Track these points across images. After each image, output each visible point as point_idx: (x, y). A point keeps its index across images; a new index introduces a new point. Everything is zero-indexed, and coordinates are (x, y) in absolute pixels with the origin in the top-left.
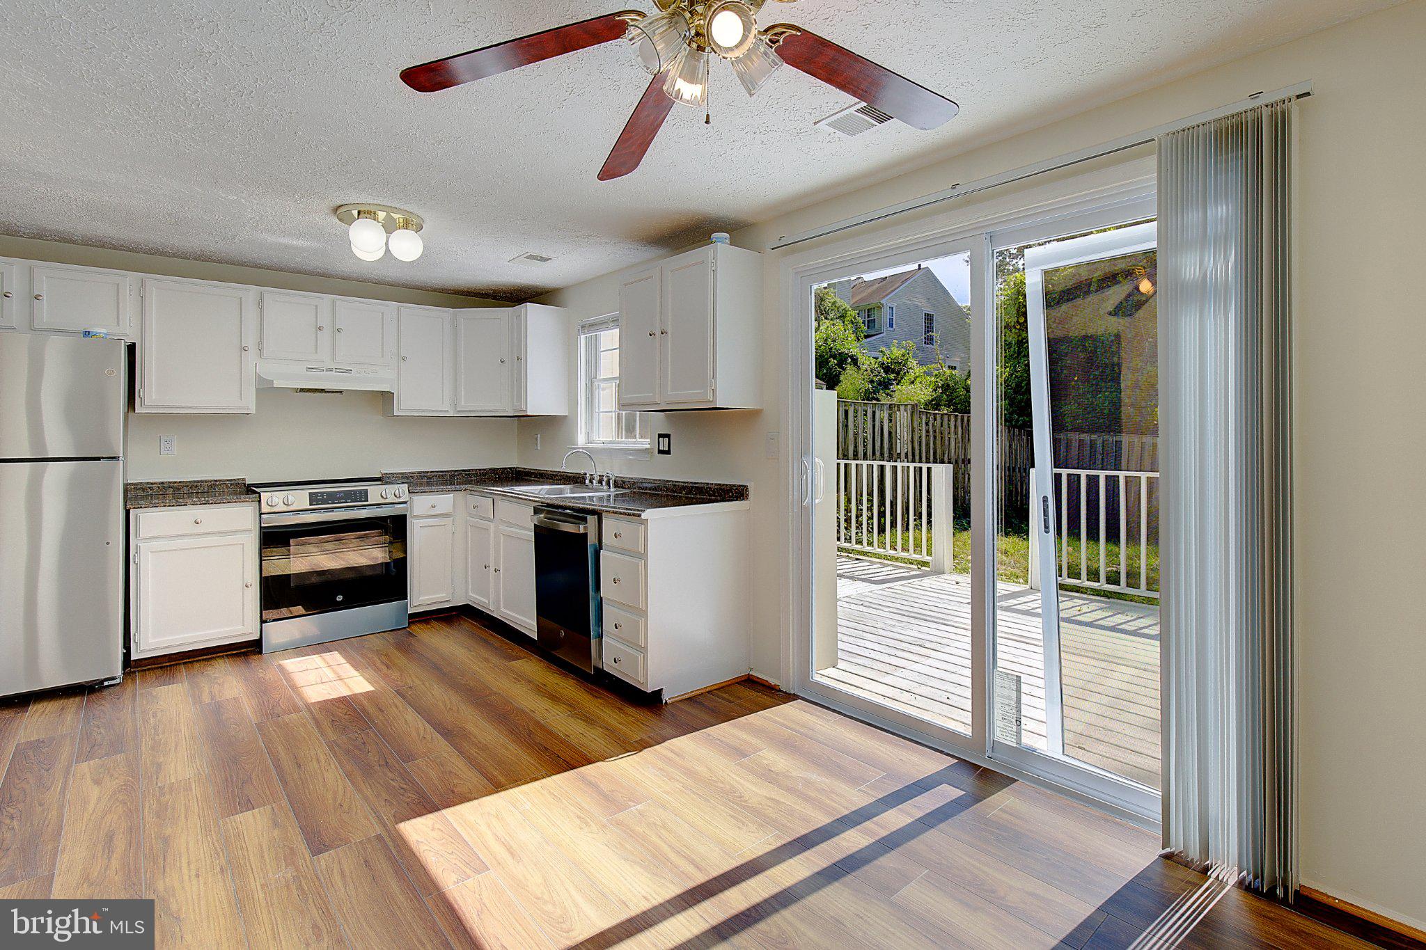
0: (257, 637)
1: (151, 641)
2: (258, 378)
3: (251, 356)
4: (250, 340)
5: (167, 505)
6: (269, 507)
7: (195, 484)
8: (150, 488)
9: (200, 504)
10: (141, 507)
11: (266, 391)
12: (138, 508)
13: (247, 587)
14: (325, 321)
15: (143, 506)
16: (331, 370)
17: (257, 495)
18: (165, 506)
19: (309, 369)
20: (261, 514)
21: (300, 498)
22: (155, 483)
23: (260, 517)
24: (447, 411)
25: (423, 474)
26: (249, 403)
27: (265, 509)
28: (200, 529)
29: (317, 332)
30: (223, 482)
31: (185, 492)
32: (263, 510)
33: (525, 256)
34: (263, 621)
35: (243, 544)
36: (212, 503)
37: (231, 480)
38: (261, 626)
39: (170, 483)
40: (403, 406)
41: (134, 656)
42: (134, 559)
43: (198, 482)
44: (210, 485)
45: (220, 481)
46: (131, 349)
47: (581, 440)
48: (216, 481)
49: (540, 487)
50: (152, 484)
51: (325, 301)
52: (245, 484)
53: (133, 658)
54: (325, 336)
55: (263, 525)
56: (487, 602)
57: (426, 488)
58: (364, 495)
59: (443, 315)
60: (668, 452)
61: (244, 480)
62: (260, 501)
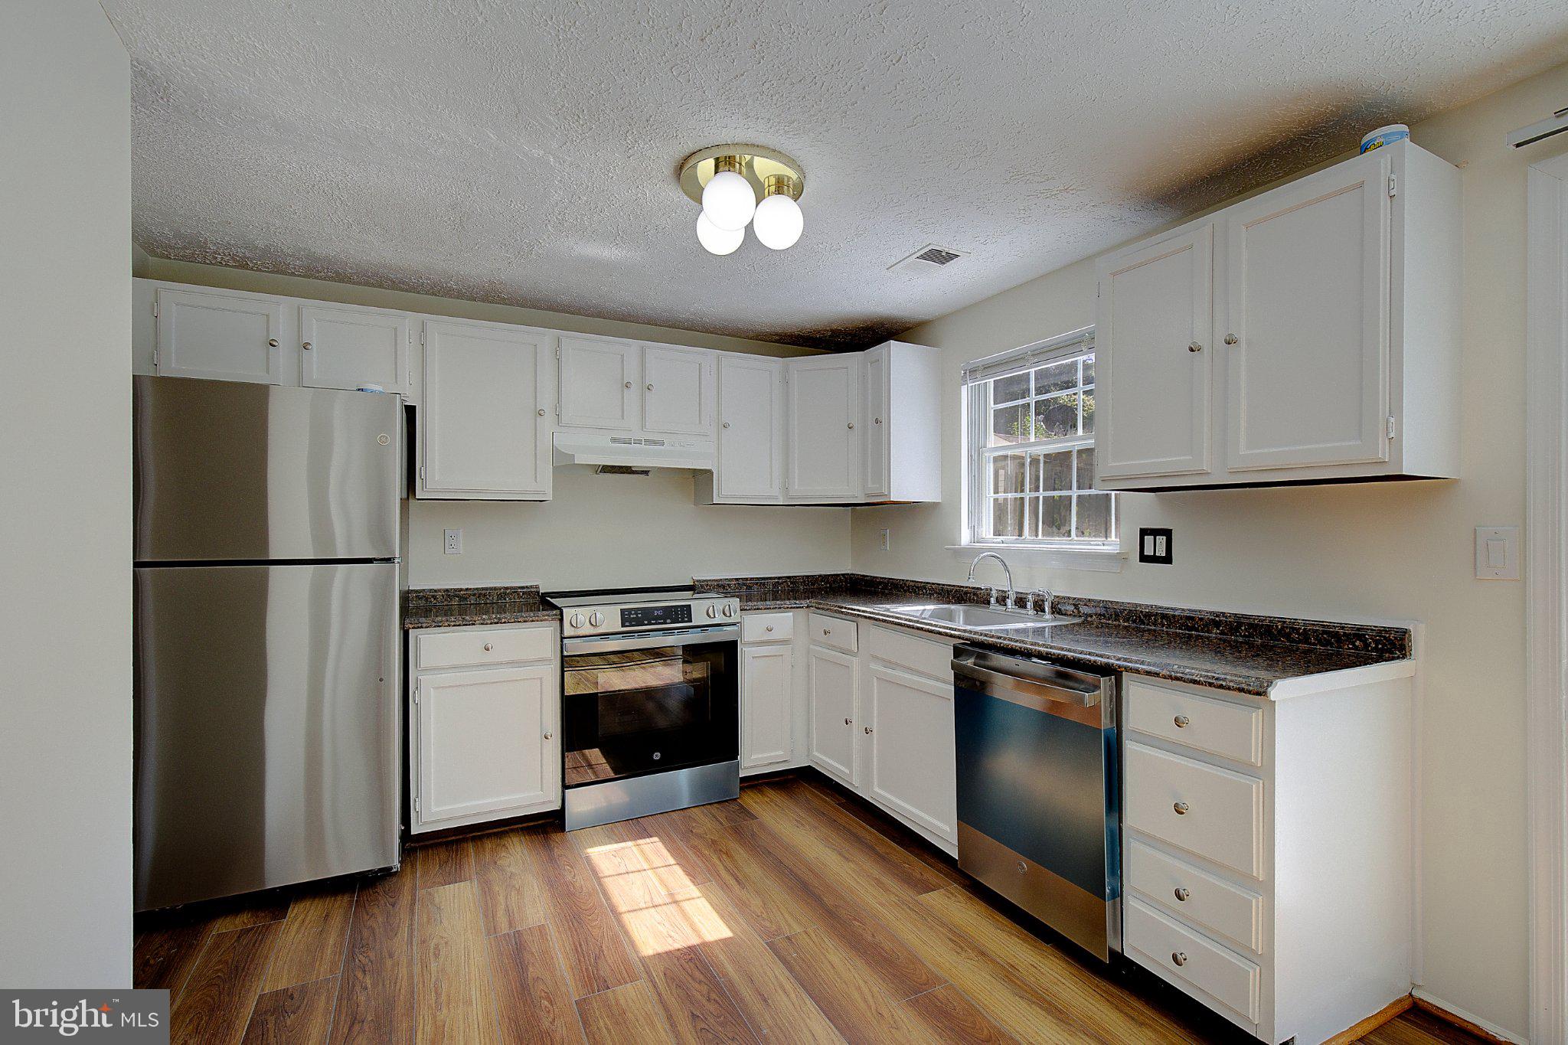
0: (557, 806)
1: (434, 809)
2: (555, 451)
3: (547, 423)
4: (546, 402)
5: (452, 624)
6: (573, 629)
7: (483, 592)
8: (433, 596)
9: (491, 624)
10: (422, 627)
11: (566, 469)
12: (418, 628)
13: (546, 738)
14: (632, 374)
15: (424, 625)
16: (639, 442)
17: (558, 612)
18: (449, 625)
19: (614, 440)
20: (562, 638)
21: (609, 617)
22: (439, 590)
23: (562, 641)
24: (776, 498)
25: (740, 582)
26: (543, 486)
27: (568, 631)
28: (489, 657)
29: (623, 391)
30: (514, 590)
31: (472, 602)
32: (566, 634)
33: (919, 254)
34: (565, 787)
35: (541, 679)
36: (505, 623)
37: (523, 588)
38: (563, 793)
39: (456, 590)
40: (726, 490)
41: (414, 831)
42: (414, 697)
43: (486, 589)
44: (500, 594)
45: (511, 588)
46: (410, 411)
47: (965, 538)
48: (507, 588)
49: (921, 608)
50: (435, 591)
51: (631, 347)
52: (538, 593)
53: (413, 832)
54: (632, 395)
55: (565, 653)
56: (847, 771)
57: (760, 604)
58: (684, 613)
59: (769, 367)
60: (1167, 559)
61: (537, 587)
62: (561, 620)
